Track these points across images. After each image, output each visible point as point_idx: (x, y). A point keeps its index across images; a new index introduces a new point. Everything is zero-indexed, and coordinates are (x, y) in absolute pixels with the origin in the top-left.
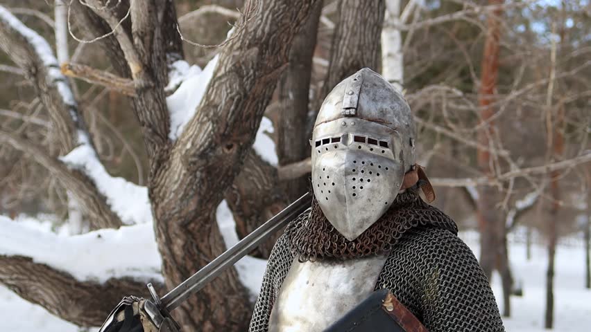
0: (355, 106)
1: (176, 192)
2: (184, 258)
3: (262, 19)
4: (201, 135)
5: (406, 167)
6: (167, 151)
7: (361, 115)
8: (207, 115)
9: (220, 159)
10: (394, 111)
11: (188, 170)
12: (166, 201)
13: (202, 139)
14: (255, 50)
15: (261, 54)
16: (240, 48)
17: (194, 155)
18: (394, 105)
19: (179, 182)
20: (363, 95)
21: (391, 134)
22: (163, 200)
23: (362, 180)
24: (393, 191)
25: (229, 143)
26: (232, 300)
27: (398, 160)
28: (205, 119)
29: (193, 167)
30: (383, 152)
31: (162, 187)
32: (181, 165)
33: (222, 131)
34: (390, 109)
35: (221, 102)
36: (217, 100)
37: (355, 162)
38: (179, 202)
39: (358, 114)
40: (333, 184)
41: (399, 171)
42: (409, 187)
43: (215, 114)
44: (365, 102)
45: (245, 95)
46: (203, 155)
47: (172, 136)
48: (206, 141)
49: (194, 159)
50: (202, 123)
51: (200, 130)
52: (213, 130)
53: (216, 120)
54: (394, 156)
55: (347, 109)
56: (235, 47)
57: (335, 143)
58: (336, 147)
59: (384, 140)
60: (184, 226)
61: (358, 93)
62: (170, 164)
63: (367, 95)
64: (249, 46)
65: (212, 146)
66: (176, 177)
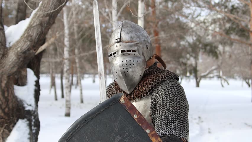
0: (119, 38)
1: (10, 65)
2: (5, 87)
3: (51, 7)
4: (25, 46)
5: (146, 59)
6: (6, 51)
7: (123, 41)
8: (27, 39)
9: (30, 54)
10: (137, 36)
11: (17, 58)
12: (5, 68)
13: (25, 47)
14: (48, 18)
15: (50, 19)
16: (42, 17)
17: (21, 53)
18: (137, 34)
19: (12, 62)
20: (122, 32)
21: (136, 46)
22: (3, 68)
23: (127, 68)
24: (142, 70)
25: (35, 49)
26: (14, 100)
27: (142, 56)
28: (27, 40)
29: (20, 57)
30: (134, 54)
31: (4, 64)
32: (14, 56)
33: (33, 44)
34: (135, 36)
35: (33, 35)
36: (32, 34)
37: (123, 61)
38: (10, 68)
39: (122, 41)
40: (116, 72)
41: (143, 61)
42: (149, 66)
43: (31, 39)
44: (124, 35)
45: (42, 33)
46: (24, 53)
47: (8, 46)
48: (27, 48)
49: (21, 54)
50: (25, 42)
51: (24, 44)
52: (30, 44)
53: (31, 41)
54: (140, 55)
55: (116, 40)
56: (40, 16)
57: (114, 55)
58: (115, 57)
59: (134, 49)
60: (9, 77)
61: (120, 32)
62: (8, 55)
63: (124, 32)
64: (46, 16)
65: (29, 50)
66: (11, 60)
